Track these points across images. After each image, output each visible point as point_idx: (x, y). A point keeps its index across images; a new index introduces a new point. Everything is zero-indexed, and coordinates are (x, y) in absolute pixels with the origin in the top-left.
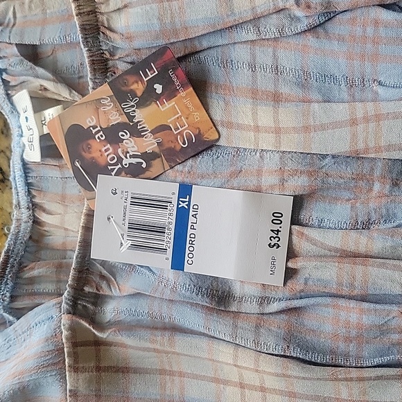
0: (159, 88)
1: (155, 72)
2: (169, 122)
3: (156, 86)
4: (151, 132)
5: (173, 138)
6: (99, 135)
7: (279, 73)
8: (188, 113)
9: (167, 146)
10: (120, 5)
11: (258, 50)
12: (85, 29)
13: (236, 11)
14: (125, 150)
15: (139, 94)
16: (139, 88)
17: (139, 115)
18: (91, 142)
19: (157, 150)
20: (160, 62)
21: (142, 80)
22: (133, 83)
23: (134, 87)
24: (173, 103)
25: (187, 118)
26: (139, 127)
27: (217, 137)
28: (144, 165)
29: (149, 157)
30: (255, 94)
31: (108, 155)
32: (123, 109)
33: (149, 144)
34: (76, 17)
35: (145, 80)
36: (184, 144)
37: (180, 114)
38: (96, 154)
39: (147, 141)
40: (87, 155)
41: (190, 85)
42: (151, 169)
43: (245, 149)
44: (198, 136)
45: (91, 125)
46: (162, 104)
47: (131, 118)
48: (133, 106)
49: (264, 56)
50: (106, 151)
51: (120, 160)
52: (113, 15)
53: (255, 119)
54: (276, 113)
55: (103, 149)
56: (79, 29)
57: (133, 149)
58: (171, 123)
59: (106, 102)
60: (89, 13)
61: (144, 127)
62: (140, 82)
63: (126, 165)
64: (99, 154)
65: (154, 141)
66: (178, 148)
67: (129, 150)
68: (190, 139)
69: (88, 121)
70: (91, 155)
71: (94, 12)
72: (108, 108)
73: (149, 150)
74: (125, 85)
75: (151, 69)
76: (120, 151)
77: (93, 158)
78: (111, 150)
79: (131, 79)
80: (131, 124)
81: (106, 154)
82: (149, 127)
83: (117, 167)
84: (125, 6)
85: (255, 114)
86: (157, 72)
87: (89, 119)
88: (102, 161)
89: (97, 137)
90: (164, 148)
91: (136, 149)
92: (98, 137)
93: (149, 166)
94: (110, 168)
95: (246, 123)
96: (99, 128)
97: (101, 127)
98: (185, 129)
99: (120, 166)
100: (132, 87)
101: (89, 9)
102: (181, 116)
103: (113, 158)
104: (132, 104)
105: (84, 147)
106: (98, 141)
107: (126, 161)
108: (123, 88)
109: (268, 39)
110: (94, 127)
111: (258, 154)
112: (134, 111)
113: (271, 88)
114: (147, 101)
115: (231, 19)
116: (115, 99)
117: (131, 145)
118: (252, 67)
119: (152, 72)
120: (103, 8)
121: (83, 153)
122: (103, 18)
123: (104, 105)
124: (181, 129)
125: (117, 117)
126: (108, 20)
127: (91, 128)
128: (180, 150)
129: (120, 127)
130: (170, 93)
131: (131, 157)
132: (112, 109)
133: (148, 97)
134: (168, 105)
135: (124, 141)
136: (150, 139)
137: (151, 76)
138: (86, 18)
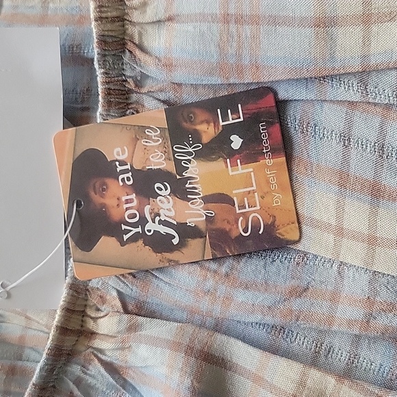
0: (237, 142)
1: (240, 118)
2: (236, 193)
3: (234, 138)
4: (202, 198)
5: (231, 218)
6: (125, 176)
7: (385, 156)
8: (266, 190)
9: (219, 225)
10: (161, 16)
11: (358, 117)
12: (105, 42)
13: (338, 55)
14: (156, 210)
15: (205, 139)
16: (208, 132)
17: (195, 169)
18: (110, 181)
19: (202, 227)
20: (253, 107)
21: (216, 122)
22: (202, 122)
23: (202, 128)
24: (250, 169)
25: (263, 197)
26: (187, 186)
27: (297, 238)
28: (176, 241)
29: (187, 232)
30: (343, 180)
31: (127, 209)
32: (174, 152)
33: (195, 214)
34: (93, 23)
35: (222, 123)
36: (245, 230)
37: (254, 188)
38: (110, 201)
39: (193, 209)
40: (96, 198)
41: (283, 154)
42: (184, 250)
43: (316, 257)
44: (270, 228)
45: (119, 158)
46: (234, 165)
47: (180, 168)
48: (189, 154)
49: (366, 128)
50: (127, 202)
51: (143, 221)
52: (150, 29)
53: (339, 217)
54: (374, 214)
55: (124, 199)
56: (96, 40)
57: (168, 214)
58: (236, 195)
59: (153, 134)
60: (113, 20)
61: (195, 188)
62: (212, 124)
63: (149, 231)
64: (115, 202)
65: (203, 212)
66: (234, 234)
67: (161, 212)
68: (256, 227)
69: (117, 152)
70: (102, 201)
71: (122, 19)
72: (153, 144)
73: (191, 222)
74: (190, 120)
75: (235, 111)
76: (147, 209)
77: (104, 205)
78: (135, 204)
79: (201, 115)
80: (178, 177)
81: (126, 206)
82: (202, 190)
83: (135, 230)
84: (170, 19)
85: (340, 209)
86: (242, 119)
87: (119, 149)
88: (115, 214)
89: (121, 177)
90: (214, 227)
91: (172, 214)
92: (123, 180)
93: (182, 244)
94: (124, 227)
95: (325, 219)
96: (128, 167)
97: (131, 166)
98: (254, 211)
99: (139, 230)
100: (198, 127)
101: (115, 14)
102: (254, 192)
103: (134, 216)
104: (190, 150)
105: (97, 185)
106: (121, 184)
107: (151, 227)
108: (185, 124)
109: (375, 104)
110: (122, 163)
111: (335, 267)
112: (189, 161)
113: (369, 175)
114: (213, 154)
115: (329, 65)
116: (167, 135)
117: (166, 206)
118: (346, 140)
119: (235, 116)
120: (136, 16)
121: (92, 193)
122: (133, 31)
123: (149, 137)
124: (247, 209)
125: (161, 160)
126: (140, 34)
127: (117, 163)
128: (237, 238)
129: (161, 175)
130: (251, 153)
131: (160, 222)
132: (158, 147)
133: (217, 149)
134: (241, 170)
135: (159, 198)
136: (199, 208)
137: (231, 121)
138: (109, 26)
